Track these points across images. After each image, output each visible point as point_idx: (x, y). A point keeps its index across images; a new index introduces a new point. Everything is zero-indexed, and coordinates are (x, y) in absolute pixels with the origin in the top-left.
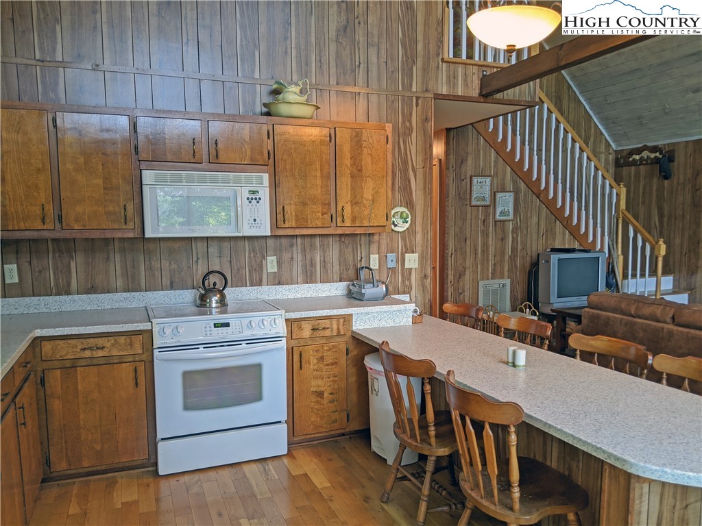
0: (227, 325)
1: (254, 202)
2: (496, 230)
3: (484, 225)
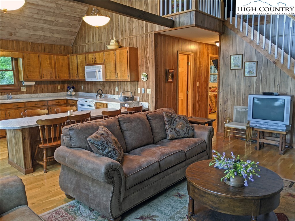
0: (87, 101)
1: (99, 72)
2: (245, 81)
3: (238, 79)
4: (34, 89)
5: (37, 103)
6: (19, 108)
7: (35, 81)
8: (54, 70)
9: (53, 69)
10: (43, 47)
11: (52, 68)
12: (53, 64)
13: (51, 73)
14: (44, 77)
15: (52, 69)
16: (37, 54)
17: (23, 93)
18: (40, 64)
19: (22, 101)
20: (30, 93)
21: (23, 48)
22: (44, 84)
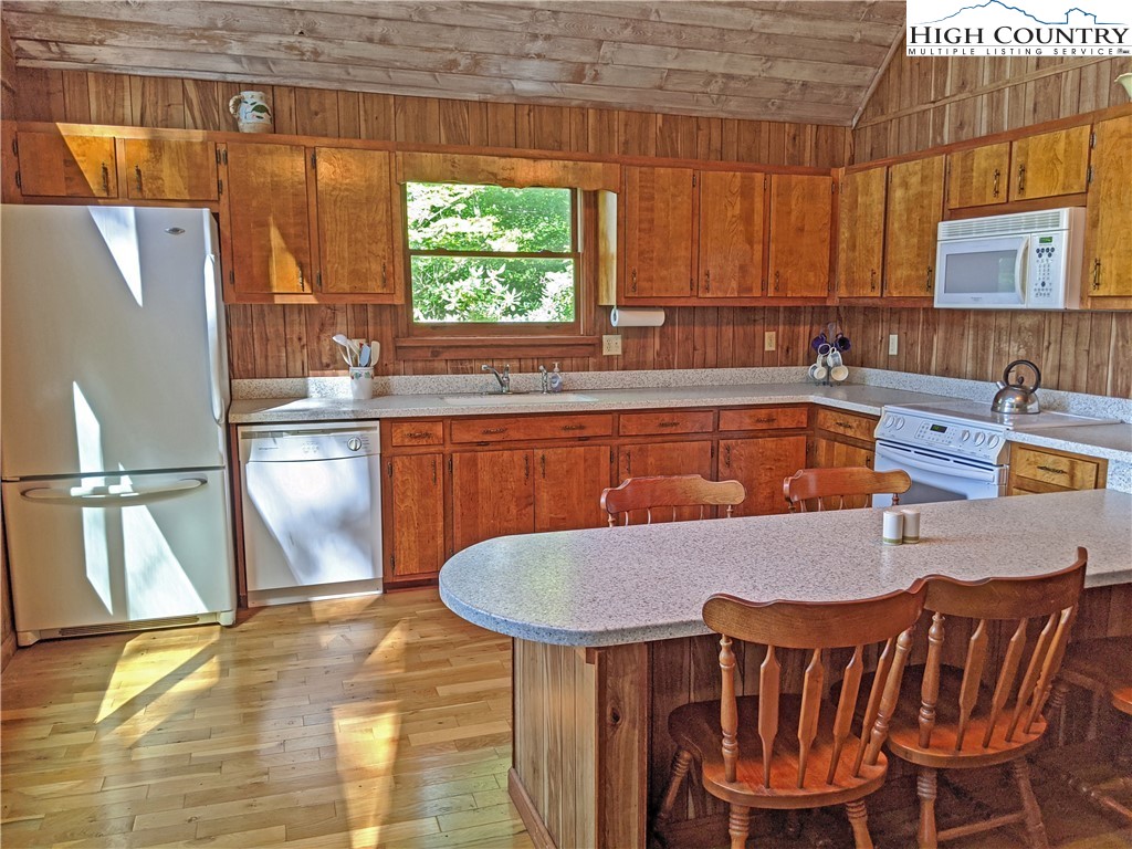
0: (942, 429)
1: (1045, 255)
4: (657, 346)
5: (667, 420)
6: (587, 438)
7: (665, 308)
8: (758, 248)
9: (755, 246)
10: (715, 134)
11: (750, 242)
12: (758, 219)
13: (743, 268)
14: (713, 285)
15: (752, 247)
16: (690, 171)
17: (608, 364)
18: (696, 219)
19: (603, 408)
20: (640, 365)
21: (626, 142)
22: (704, 324)
